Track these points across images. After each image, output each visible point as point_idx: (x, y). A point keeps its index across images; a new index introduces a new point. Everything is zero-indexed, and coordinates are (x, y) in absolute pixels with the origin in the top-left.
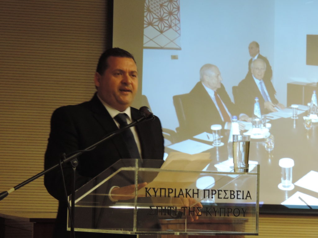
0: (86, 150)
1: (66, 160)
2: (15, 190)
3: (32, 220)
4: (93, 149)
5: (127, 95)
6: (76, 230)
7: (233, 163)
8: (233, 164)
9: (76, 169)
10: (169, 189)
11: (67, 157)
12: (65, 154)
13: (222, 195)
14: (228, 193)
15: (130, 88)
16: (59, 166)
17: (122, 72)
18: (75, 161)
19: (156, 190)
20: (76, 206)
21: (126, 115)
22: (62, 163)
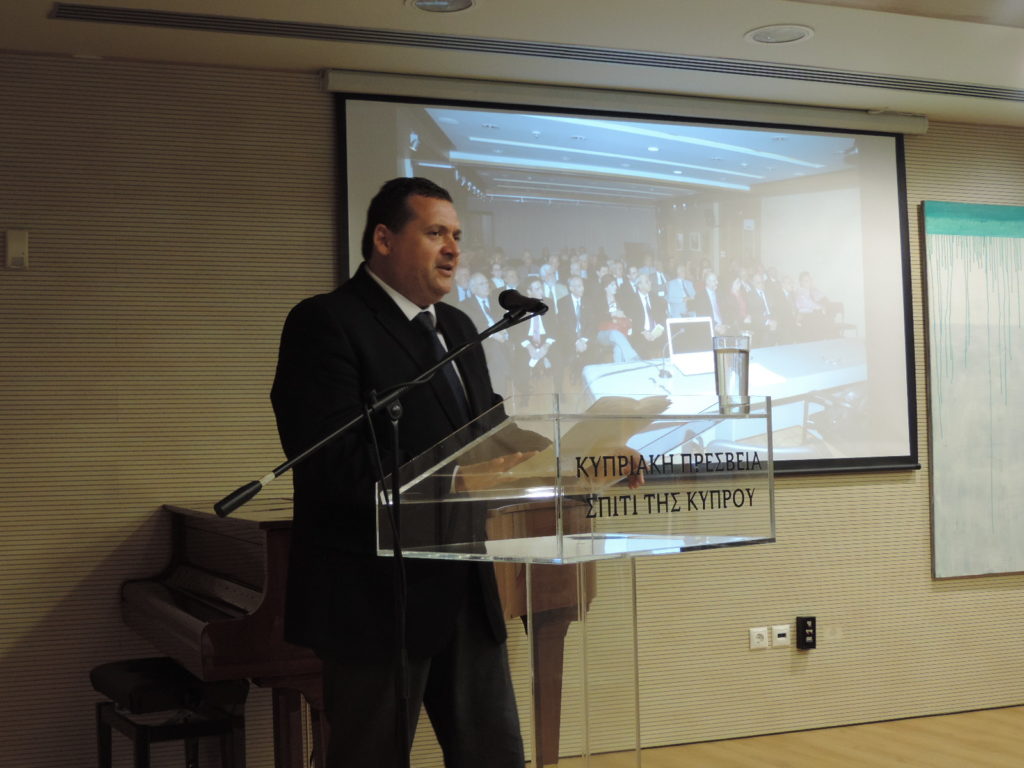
0: (416, 381)
1: (377, 405)
2: (276, 476)
3: (264, 525)
4: (429, 378)
6: (406, 554)
7: (718, 393)
8: (717, 397)
9: (399, 424)
10: (620, 458)
11: (380, 398)
12: (374, 391)
14: (723, 458)
16: (365, 418)
18: (394, 406)
19: (596, 460)
20: (402, 502)
22: (369, 411)
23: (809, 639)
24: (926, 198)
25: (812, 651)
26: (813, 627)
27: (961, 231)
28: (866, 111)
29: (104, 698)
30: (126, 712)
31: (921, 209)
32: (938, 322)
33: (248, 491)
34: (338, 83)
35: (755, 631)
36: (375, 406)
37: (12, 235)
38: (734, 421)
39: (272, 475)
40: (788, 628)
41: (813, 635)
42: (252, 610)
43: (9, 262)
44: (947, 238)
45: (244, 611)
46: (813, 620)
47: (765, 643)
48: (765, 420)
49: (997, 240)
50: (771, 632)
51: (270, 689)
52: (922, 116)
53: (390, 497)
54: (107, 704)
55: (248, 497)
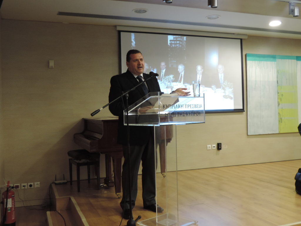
0: (132, 90)
1: (124, 94)
3: (102, 121)
5: (141, 69)
6: (130, 125)
9: (128, 98)
10: (172, 105)
11: (124, 93)
12: (123, 92)
13: (192, 106)
14: (194, 106)
15: (141, 66)
16: (121, 97)
17: (137, 60)
19: (167, 105)
21: (141, 76)
22: (122, 96)
23: (220, 148)
24: (247, 53)
25: (221, 150)
26: (221, 145)
27: (255, 60)
28: (234, 34)
29: (71, 158)
30: (75, 161)
31: (246, 55)
32: (249, 80)
33: (97, 111)
34: (119, 28)
35: (208, 146)
36: (123, 95)
37: (50, 61)
38: (197, 98)
39: (102, 108)
40: (215, 145)
41: (221, 147)
42: (100, 138)
43: (50, 67)
44: (251, 62)
45: (99, 139)
46: (221, 144)
47: (210, 148)
48: (203, 98)
49: (263, 62)
50: (212, 146)
51: (105, 155)
52: (246, 35)
53: (126, 113)
54: (71, 159)
55: (97, 113)
